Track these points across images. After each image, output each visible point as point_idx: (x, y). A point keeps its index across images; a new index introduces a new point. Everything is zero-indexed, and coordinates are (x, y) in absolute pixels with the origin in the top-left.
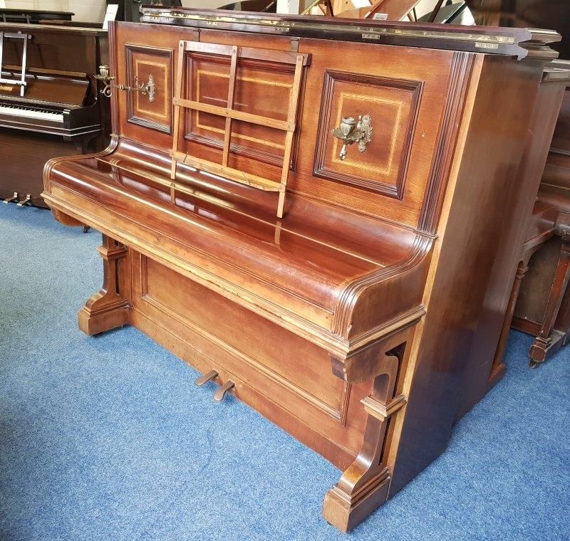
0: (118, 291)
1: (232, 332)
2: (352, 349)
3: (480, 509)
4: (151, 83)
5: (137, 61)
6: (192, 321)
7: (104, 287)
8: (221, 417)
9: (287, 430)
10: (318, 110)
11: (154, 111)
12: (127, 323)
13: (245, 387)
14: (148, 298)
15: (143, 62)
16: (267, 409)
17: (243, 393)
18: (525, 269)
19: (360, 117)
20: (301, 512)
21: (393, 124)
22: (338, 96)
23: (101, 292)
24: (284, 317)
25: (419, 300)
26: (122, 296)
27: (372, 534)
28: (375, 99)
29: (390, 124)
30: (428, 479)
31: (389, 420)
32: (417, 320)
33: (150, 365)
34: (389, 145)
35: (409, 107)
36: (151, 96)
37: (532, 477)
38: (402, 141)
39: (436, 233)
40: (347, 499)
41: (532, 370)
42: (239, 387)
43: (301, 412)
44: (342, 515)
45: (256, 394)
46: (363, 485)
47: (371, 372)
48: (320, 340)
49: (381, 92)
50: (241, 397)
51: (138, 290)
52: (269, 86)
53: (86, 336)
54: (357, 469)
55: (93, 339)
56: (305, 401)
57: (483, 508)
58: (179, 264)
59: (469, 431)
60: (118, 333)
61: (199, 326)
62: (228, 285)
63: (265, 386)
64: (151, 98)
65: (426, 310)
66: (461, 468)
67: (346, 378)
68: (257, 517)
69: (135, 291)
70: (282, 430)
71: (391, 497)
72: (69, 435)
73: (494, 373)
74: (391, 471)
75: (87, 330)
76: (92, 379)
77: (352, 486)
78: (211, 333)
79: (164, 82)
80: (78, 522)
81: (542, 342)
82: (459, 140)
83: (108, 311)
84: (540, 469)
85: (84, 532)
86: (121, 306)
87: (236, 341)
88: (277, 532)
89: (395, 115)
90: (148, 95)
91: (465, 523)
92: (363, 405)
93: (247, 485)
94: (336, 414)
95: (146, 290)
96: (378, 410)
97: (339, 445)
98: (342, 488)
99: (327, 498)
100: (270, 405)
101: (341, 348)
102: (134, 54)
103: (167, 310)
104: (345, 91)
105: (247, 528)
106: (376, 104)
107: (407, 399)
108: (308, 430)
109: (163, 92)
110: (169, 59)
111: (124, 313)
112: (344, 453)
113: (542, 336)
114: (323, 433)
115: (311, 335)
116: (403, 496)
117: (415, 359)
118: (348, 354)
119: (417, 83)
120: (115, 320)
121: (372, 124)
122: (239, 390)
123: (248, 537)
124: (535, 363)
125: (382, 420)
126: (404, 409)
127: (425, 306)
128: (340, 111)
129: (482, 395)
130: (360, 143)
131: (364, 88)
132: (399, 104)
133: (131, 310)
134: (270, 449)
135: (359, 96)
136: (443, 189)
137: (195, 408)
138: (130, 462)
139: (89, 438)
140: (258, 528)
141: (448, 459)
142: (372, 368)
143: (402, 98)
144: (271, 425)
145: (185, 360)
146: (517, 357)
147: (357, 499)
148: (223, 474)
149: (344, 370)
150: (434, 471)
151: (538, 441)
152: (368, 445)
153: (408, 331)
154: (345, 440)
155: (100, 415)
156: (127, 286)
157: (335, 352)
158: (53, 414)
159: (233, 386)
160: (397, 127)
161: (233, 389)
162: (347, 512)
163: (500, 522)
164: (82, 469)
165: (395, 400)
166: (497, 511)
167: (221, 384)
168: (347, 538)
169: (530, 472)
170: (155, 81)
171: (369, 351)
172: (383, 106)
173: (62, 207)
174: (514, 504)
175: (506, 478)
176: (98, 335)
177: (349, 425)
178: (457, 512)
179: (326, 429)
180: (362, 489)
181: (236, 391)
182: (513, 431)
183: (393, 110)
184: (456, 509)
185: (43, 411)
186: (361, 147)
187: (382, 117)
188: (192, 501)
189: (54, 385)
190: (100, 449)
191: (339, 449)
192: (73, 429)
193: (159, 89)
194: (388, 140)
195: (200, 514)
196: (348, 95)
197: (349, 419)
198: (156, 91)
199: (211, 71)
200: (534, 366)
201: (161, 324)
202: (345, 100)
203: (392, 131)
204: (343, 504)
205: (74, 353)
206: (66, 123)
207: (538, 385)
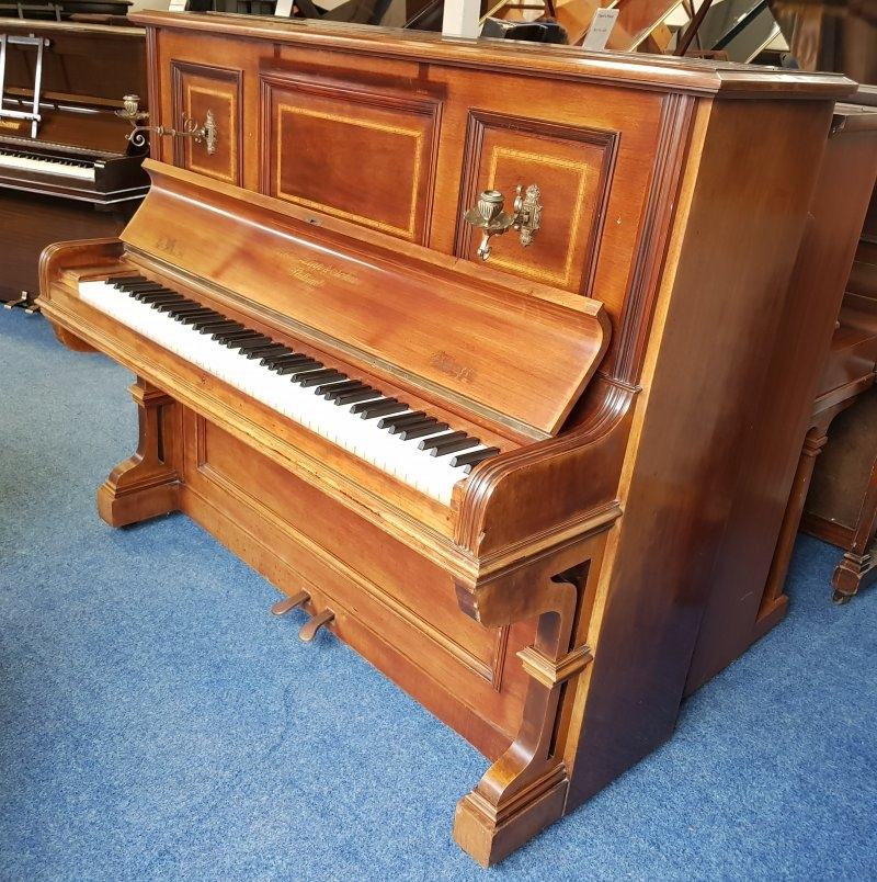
0: (161, 458)
1: (330, 530)
2: (485, 572)
3: (720, 837)
4: (210, 124)
5: (190, 88)
6: (271, 510)
7: (140, 451)
8: (310, 668)
9: (414, 694)
10: (458, 174)
11: (215, 170)
12: (176, 510)
13: (350, 621)
14: (207, 470)
15: (199, 90)
16: (384, 659)
17: (348, 631)
18: (821, 440)
19: (519, 189)
20: (420, 829)
21: (573, 202)
22: (490, 153)
23: (134, 459)
24: (383, 515)
25: (610, 491)
26: (169, 465)
27: (533, 871)
28: (546, 160)
29: (570, 201)
30: (637, 784)
31: (564, 687)
32: (609, 525)
33: (206, 578)
34: (567, 235)
35: (597, 173)
36: (210, 144)
37: (814, 787)
38: (587, 229)
39: (638, 383)
40: (491, 812)
41: (837, 607)
42: (341, 619)
43: (435, 666)
44: (479, 837)
45: (367, 633)
46: (519, 790)
47: (525, 608)
48: (439, 555)
49: (556, 148)
50: (345, 636)
51: (193, 456)
52: (385, 134)
53: (110, 529)
54: (510, 764)
55: (120, 532)
56: (439, 647)
57: (723, 836)
58: (231, 421)
59: (716, 705)
60: (161, 524)
61: (283, 519)
62: (303, 459)
63: (380, 621)
64: (210, 148)
65: (623, 508)
66: (695, 768)
67: (479, 618)
68: (348, 834)
69: (187, 458)
70: (407, 694)
71: (571, 810)
72: (64, 688)
73: (768, 611)
74: (570, 770)
75: (110, 518)
76: (111, 597)
77: (500, 791)
78: (300, 530)
79: (228, 123)
80: (62, 829)
81: (853, 561)
82: (675, 230)
83: (146, 488)
84: (829, 775)
85: (69, 846)
86: (168, 481)
87: (337, 545)
88: (378, 860)
89: (576, 187)
90: (204, 143)
91: (690, 860)
92: (521, 661)
93: (338, 781)
94: (485, 670)
95: (204, 458)
96: (543, 670)
97: (491, 723)
98: (483, 795)
99: (459, 810)
100: (388, 651)
101: (469, 569)
102: (185, 76)
103: (236, 491)
104: (500, 144)
105: (331, 852)
106: (547, 168)
107: (593, 653)
108: (444, 695)
109: (228, 138)
110: (236, 86)
111: (172, 494)
112: (497, 734)
113: (855, 551)
114: (467, 702)
115: (424, 547)
116: (592, 810)
117: (607, 589)
118: (480, 579)
119: (610, 135)
120: (155, 504)
121: (541, 200)
122: (341, 626)
123: (330, 866)
124: (842, 595)
125: (551, 687)
126: (590, 669)
127: (621, 502)
128: (492, 177)
129: (745, 646)
130: (524, 231)
131: (529, 140)
132: (583, 169)
133: (182, 488)
134: (384, 723)
135: (522, 154)
136: (648, 310)
137: (270, 651)
138: (155, 736)
139: (95, 694)
140: (347, 852)
141: (676, 752)
142: (527, 601)
143: (588, 159)
144: (389, 684)
145: (262, 572)
146: (813, 585)
147: (507, 813)
148: (302, 761)
149: (476, 606)
150: (650, 770)
151: (832, 727)
152: (529, 724)
153: (594, 542)
154: (500, 714)
155: (117, 657)
156: (177, 450)
157: (460, 576)
158: (43, 652)
159: (333, 618)
160: (579, 206)
161: (333, 623)
162: (487, 834)
163: (750, 859)
164: (77, 743)
165: (573, 654)
166: (748, 842)
167: (315, 614)
168: (491, 876)
169: (811, 779)
170: (216, 121)
171: (521, 574)
172: (558, 171)
173: (66, 323)
174: (778, 832)
175: (770, 787)
176: (128, 527)
177: (507, 691)
178: (680, 842)
179: (471, 694)
180: (517, 796)
181: (337, 626)
182: (791, 709)
183: (573, 177)
184: (679, 836)
185: (27, 648)
186: (525, 237)
187: (556, 189)
188: (247, 803)
189: (50, 607)
190: (110, 713)
191: (489, 729)
192: (72, 678)
193: (223, 133)
194: (566, 227)
195: (257, 825)
196: (503, 152)
197: (506, 681)
198: (218, 136)
199: (298, 106)
200: (840, 602)
201: (227, 513)
202: (501, 160)
203: (571, 211)
204: (483, 819)
205: (89, 555)
206: (99, 181)
207: (844, 632)
